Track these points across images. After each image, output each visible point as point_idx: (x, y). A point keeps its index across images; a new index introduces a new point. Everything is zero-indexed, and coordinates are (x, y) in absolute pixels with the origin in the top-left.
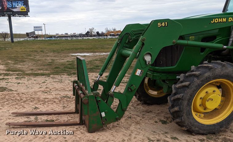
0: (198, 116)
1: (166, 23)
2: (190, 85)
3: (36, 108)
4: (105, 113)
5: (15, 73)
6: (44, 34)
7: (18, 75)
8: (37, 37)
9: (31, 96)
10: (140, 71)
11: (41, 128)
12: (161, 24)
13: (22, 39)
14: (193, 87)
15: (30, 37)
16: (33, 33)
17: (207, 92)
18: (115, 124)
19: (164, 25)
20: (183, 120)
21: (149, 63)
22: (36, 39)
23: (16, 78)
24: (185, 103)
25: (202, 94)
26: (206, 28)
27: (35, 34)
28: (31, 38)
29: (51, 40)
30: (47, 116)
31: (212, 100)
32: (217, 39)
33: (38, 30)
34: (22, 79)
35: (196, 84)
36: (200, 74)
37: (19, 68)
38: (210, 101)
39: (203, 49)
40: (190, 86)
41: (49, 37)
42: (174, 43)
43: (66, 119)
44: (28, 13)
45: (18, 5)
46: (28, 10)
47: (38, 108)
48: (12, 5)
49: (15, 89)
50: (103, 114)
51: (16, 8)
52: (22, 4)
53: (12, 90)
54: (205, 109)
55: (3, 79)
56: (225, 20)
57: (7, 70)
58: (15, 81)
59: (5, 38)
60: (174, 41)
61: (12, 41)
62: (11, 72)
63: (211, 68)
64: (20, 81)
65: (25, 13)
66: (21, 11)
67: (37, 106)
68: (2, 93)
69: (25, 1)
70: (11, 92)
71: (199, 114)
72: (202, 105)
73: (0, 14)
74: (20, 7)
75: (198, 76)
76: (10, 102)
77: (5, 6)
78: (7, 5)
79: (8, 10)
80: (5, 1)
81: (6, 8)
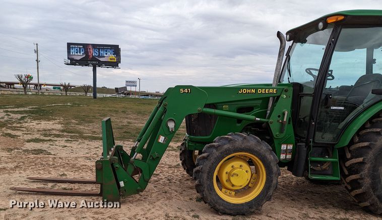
0: (228, 193)
1: (189, 89)
2: (208, 156)
3: (64, 175)
4: (124, 182)
5: (70, 134)
6: (137, 90)
7: (71, 137)
8: (129, 94)
9: (69, 161)
10: (164, 138)
11: (52, 196)
12: (184, 90)
13: (108, 95)
14: (212, 160)
15: (120, 94)
16: (125, 88)
17: (232, 167)
18: (138, 196)
19: (187, 91)
20: (205, 195)
21: (172, 130)
22: (128, 96)
23: (66, 140)
24: (205, 176)
25: (228, 168)
26: (233, 98)
27: (127, 90)
28: (122, 95)
29: (146, 99)
30: (69, 184)
31: (237, 175)
32: (255, 110)
33: (131, 86)
34: (73, 142)
35: (215, 156)
36: (219, 146)
37: (80, 129)
38: (235, 176)
39: (239, 120)
40: (209, 158)
41: (144, 96)
42: (199, 111)
43: (89, 189)
44: (119, 64)
45: (106, 54)
46: (119, 61)
47: (66, 175)
48: (99, 53)
49: (55, 153)
50: (122, 184)
51: (104, 57)
52: (112, 53)
53: (50, 154)
54: (233, 185)
55: (49, 140)
56: (254, 91)
57: (63, 131)
58: (63, 143)
59: (86, 93)
60: (199, 108)
61: (95, 97)
62: (65, 134)
63: (231, 140)
64: (68, 145)
65: (115, 64)
66: (109, 61)
67: (66, 173)
68: (35, 156)
69: (116, 50)
70: (47, 156)
71: (229, 191)
72: (229, 180)
73: (83, 62)
74: (109, 56)
75: (217, 148)
76: (37, 166)
77: (90, 54)
78: (93, 53)
79: (94, 59)
80: (91, 47)
81: (91, 57)
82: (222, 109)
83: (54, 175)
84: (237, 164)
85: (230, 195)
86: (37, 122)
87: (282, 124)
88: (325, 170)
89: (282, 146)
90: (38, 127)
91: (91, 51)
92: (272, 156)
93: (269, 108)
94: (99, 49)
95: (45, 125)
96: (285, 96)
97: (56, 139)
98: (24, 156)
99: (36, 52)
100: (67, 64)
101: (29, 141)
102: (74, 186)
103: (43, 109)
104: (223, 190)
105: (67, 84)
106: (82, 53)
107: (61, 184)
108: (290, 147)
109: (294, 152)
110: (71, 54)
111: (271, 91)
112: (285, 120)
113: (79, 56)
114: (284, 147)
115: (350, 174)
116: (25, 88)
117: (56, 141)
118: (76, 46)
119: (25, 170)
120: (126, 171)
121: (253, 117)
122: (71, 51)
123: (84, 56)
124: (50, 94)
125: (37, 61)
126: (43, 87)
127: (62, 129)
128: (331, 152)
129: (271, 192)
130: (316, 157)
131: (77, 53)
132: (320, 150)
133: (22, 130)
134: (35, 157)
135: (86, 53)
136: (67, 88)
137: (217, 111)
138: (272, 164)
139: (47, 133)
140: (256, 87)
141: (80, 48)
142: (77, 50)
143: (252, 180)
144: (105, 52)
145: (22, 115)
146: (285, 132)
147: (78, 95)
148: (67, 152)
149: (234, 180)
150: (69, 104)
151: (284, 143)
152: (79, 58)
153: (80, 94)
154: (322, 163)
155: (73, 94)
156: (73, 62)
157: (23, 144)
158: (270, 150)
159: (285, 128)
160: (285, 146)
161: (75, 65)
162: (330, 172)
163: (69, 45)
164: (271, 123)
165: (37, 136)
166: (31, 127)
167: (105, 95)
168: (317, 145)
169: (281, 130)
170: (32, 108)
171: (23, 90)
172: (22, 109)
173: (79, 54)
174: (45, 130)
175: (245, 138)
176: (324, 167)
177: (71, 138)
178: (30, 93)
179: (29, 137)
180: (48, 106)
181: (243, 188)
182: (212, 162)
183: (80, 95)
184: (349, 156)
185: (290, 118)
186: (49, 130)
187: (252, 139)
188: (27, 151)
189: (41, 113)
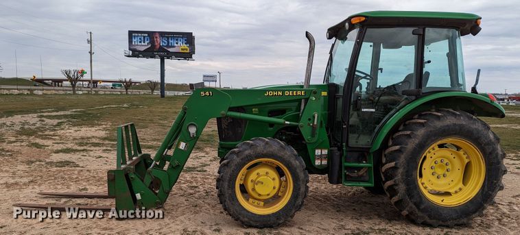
0: (256, 203)
1: (211, 92)
2: (228, 163)
4: (141, 194)
5: (112, 142)
6: (218, 86)
9: (97, 174)
10: (185, 144)
12: (205, 93)
14: (233, 166)
16: (202, 84)
17: (258, 174)
19: (208, 94)
21: (193, 136)
23: (104, 150)
25: (253, 176)
26: (259, 101)
27: (204, 86)
31: (262, 183)
32: (287, 113)
33: (209, 81)
35: (235, 162)
36: (240, 151)
38: (259, 185)
42: (222, 114)
44: (193, 55)
45: (177, 43)
46: (192, 52)
47: (87, 189)
48: (168, 42)
49: (84, 165)
50: (138, 196)
51: (174, 47)
52: (185, 42)
53: (78, 166)
54: (260, 195)
55: (83, 150)
56: (280, 93)
57: (105, 139)
58: (99, 153)
59: (153, 90)
60: (223, 112)
61: (163, 95)
62: (107, 142)
63: (252, 145)
64: (104, 155)
65: (188, 56)
66: (181, 51)
67: (88, 187)
68: (59, 168)
69: (189, 38)
70: (74, 168)
71: (257, 201)
72: (254, 189)
73: (148, 54)
74: (180, 46)
75: (237, 154)
76: (56, 181)
77: (156, 44)
78: (161, 42)
79: (161, 49)
80: (158, 35)
81: (158, 47)
82: (251, 113)
83: (73, 189)
84: (262, 170)
85: (258, 206)
86: (76, 128)
87: (314, 128)
88: (362, 176)
89: (316, 151)
90: (75, 134)
91: (158, 40)
92: (297, 162)
93: (301, 111)
94: (168, 38)
95: (86, 131)
96: (314, 99)
97: (92, 148)
98: (44, 170)
99: (90, 42)
100: (128, 56)
101: (57, 152)
102: (91, 202)
103: (90, 112)
104: (251, 200)
105: (128, 80)
106: (146, 42)
107: (76, 199)
108: (325, 152)
109: (330, 157)
110: (133, 43)
111: (299, 93)
112: (315, 123)
113: (143, 46)
114: (318, 152)
115: (387, 180)
116: (74, 86)
117: (91, 151)
118: (140, 35)
119: (39, 185)
120: (143, 181)
121: (281, 121)
122: (133, 40)
123: (150, 46)
124: (106, 93)
125: (90, 53)
126: (99, 84)
127: (106, 136)
128: (367, 157)
129: (299, 201)
130: (353, 162)
131: (140, 42)
132: (356, 155)
133: (54, 139)
134: (57, 170)
135: (152, 42)
136: (129, 85)
137: (243, 115)
138: (298, 171)
139: (83, 142)
140: (283, 89)
141: (144, 37)
142: (140, 39)
143: (281, 188)
144: (175, 42)
145: (60, 121)
146: (317, 136)
147: (143, 93)
148: (99, 164)
149: (259, 189)
150: (125, 105)
151: (318, 148)
152: (142, 49)
153: (145, 91)
154: (359, 169)
155: (135, 92)
156: (135, 54)
157: (49, 155)
158: (295, 155)
159: (317, 132)
160: (320, 151)
161: (138, 57)
162: (367, 178)
163: (131, 33)
164: (301, 127)
165: (70, 146)
166: (67, 134)
167: (176, 93)
168: (352, 150)
169: (313, 135)
170: (74, 112)
171: (72, 89)
172: (62, 113)
173: (143, 44)
174: (82, 138)
175: (267, 143)
176: (361, 173)
177: (111, 147)
178: (81, 93)
179: (60, 147)
180: (98, 109)
181: (271, 198)
182: (232, 169)
183: (144, 94)
184: (384, 160)
185: (321, 122)
186: (88, 138)
187: (276, 143)
188: (51, 163)
189: (85, 118)
